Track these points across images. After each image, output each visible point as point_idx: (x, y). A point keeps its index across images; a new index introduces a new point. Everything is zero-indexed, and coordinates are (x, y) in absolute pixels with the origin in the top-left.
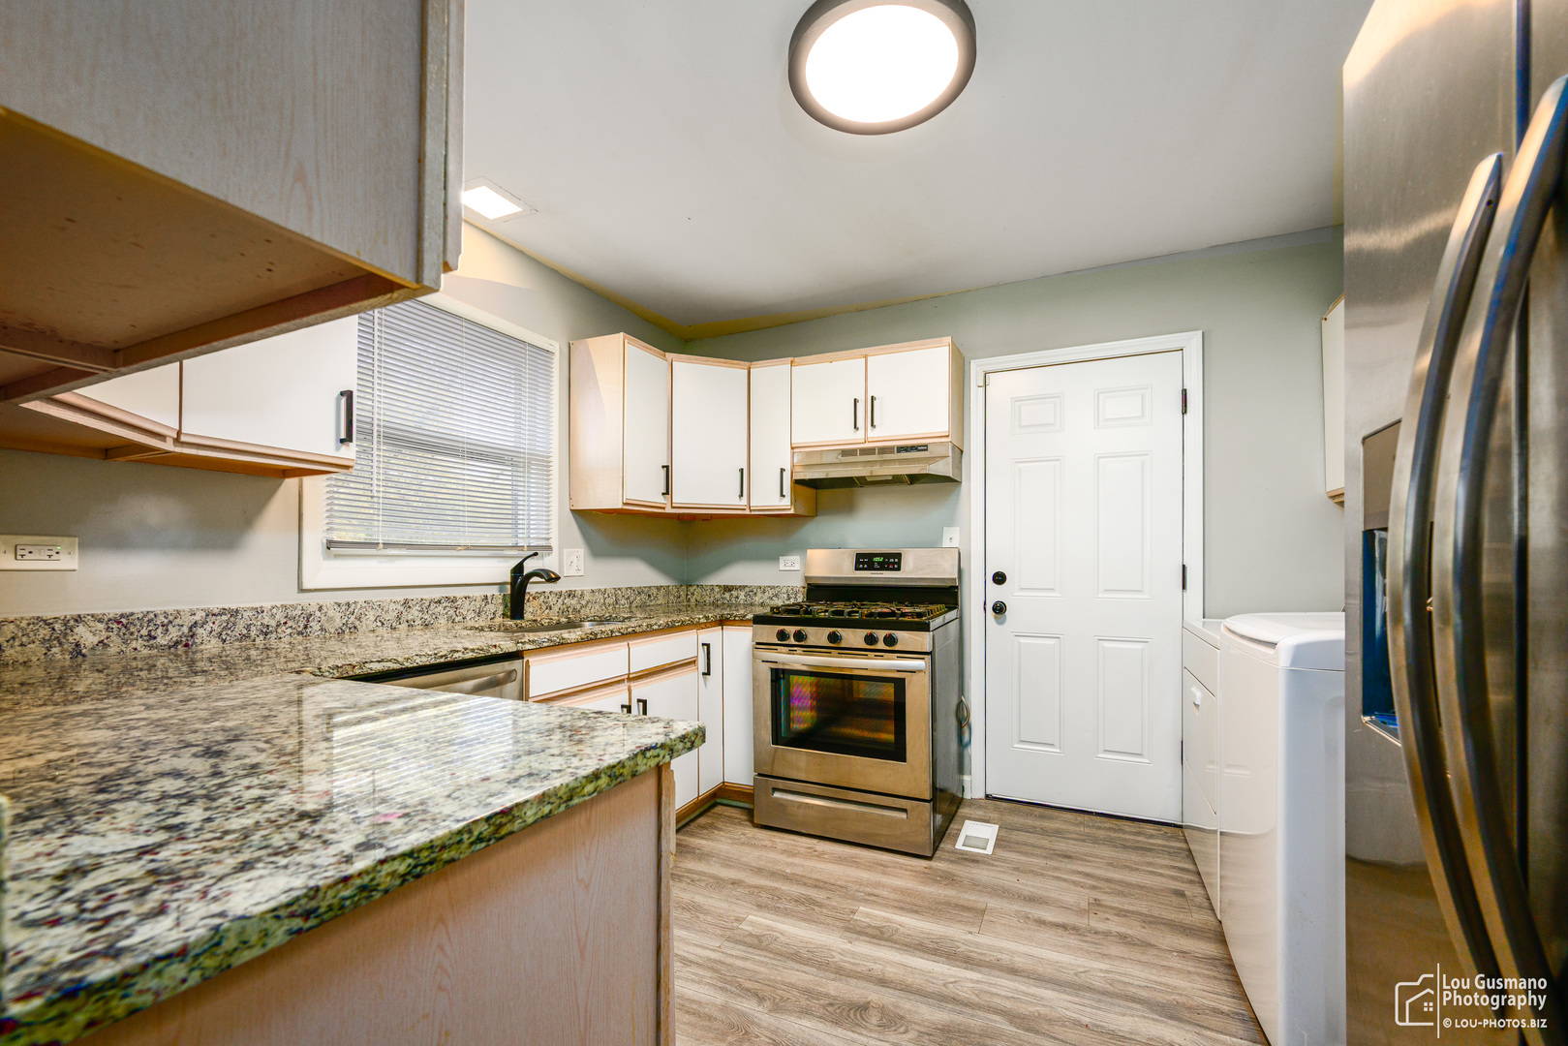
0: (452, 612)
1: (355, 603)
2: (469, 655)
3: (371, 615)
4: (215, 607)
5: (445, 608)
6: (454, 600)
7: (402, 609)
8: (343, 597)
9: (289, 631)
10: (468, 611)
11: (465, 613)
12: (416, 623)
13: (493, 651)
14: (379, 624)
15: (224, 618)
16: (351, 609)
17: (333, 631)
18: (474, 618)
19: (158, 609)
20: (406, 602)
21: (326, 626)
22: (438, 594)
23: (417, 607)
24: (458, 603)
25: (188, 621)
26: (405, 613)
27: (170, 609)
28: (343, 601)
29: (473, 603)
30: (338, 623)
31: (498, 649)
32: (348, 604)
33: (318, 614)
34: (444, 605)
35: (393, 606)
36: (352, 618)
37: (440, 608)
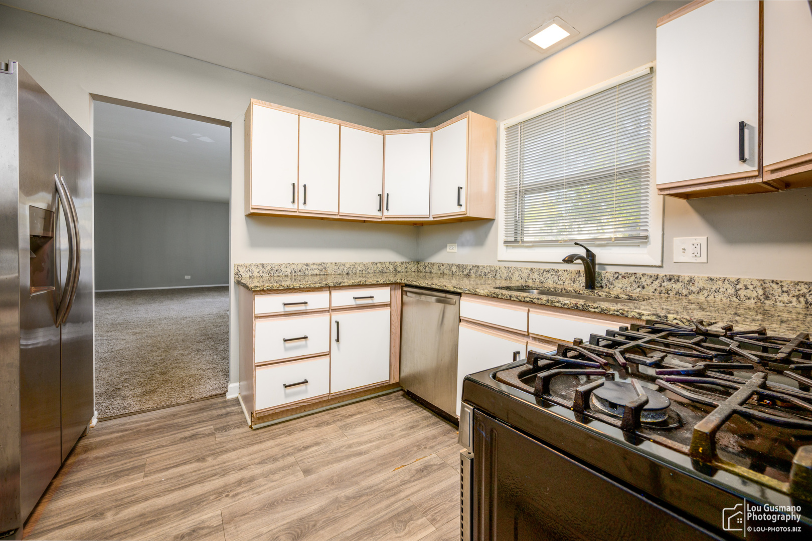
0: (556, 278)
1: (511, 267)
2: (437, 287)
3: (517, 274)
4: (474, 265)
5: (552, 275)
6: (557, 271)
7: (530, 272)
8: (507, 264)
9: (491, 275)
10: (566, 278)
11: (564, 280)
12: (536, 281)
13: (445, 288)
14: (520, 278)
15: (476, 268)
16: (510, 270)
17: (504, 278)
18: (570, 283)
19: (464, 264)
20: (531, 270)
21: (502, 276)
22: (548, 267)
23: (537, 273)
24: (560, 273)
25: (469, 268)
26: (531, 275)
27: (466, 264)
28: (507, 266)
29: (570, 274)
30: (505, 275)
31: (447, 288)
32: (509, 268)
33: (499, 270)
34: (551, 273)
35: (526, 271)
36: (510, 274)
37: (549, 275)
